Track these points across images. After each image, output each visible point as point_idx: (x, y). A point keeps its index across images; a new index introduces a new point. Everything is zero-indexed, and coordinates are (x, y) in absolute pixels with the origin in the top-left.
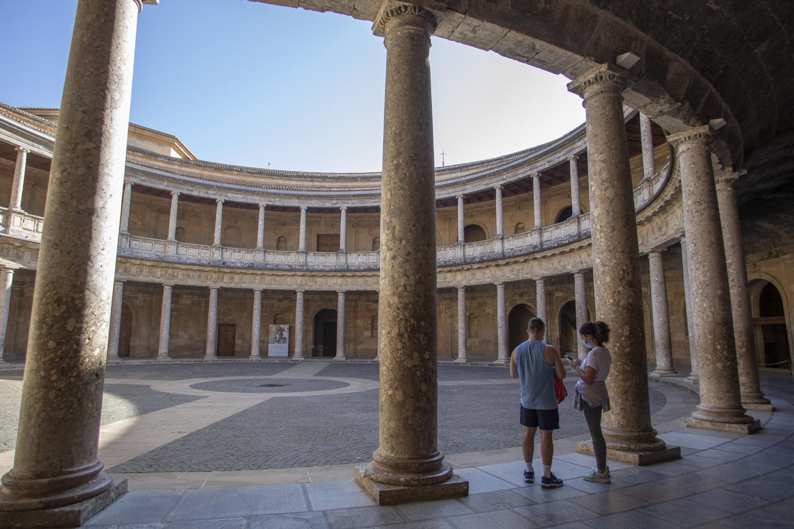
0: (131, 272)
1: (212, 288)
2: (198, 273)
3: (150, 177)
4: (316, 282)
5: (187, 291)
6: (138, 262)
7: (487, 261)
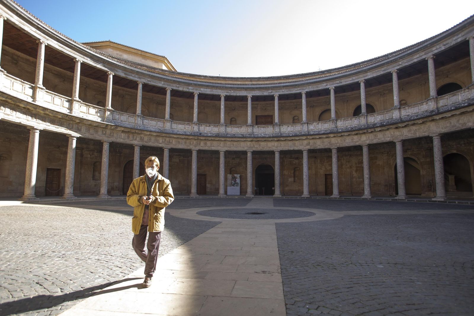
0: (145, 140)
1: (193, 150)
2: (184, 140)
3: (153, 79)
4: (260, 145)
5: (176, 154)
6: (148, 133)
7: (386, 125)
